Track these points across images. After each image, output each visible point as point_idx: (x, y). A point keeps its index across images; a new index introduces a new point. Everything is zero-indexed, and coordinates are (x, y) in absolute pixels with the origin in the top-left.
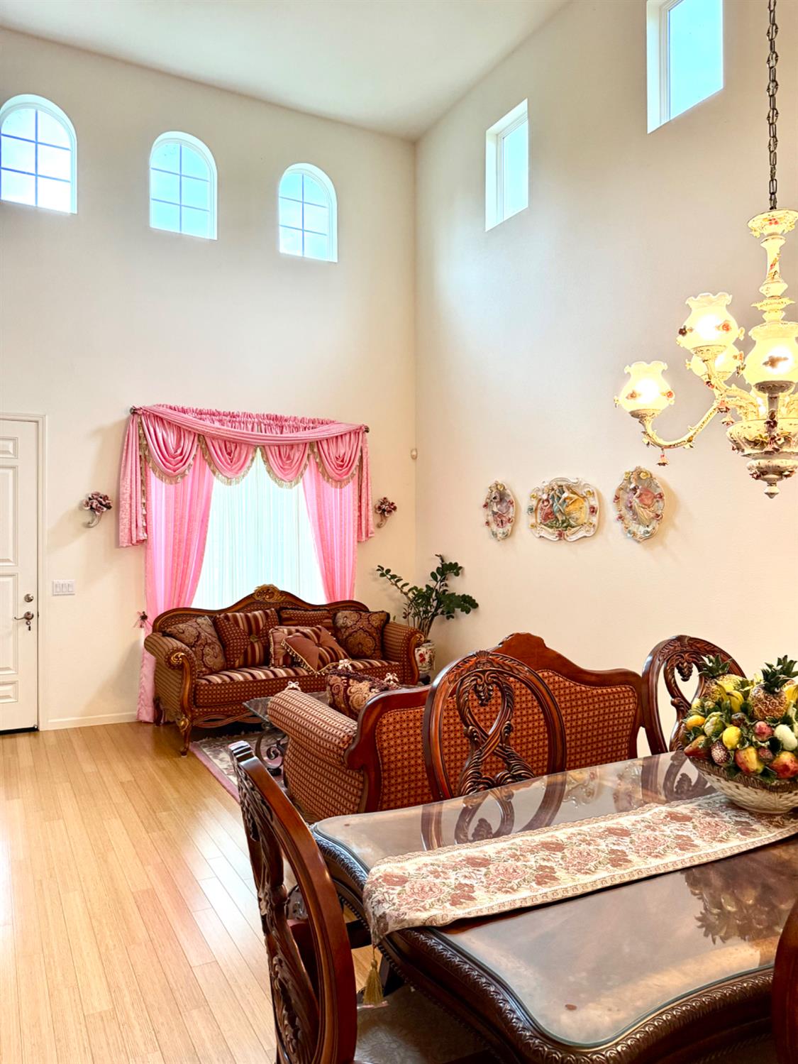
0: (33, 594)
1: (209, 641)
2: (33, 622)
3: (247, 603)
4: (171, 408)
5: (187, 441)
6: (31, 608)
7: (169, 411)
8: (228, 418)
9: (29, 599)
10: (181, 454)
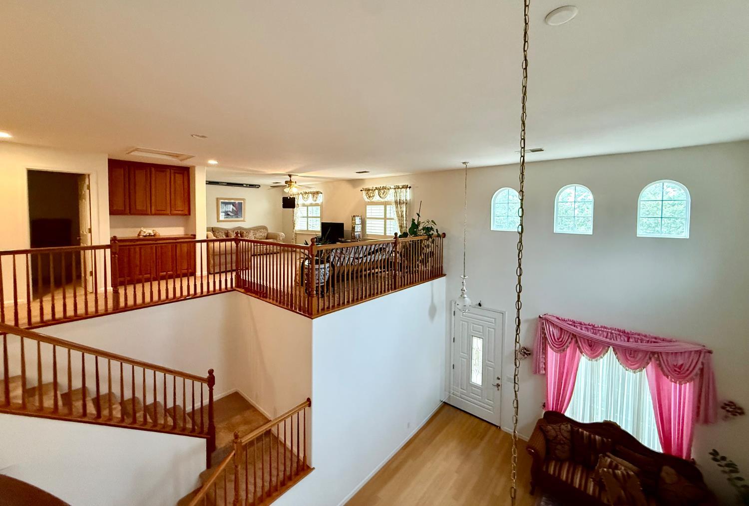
0: (500, 377)
1: (562, 442)
2: (500, 388)
3: (594, 427)
4: (558, 318)
5: (565, 336)
6: (498, 382)
7: (557, 320)
8: (591, 327)
9: (498, 379)
10: (562, 341)
